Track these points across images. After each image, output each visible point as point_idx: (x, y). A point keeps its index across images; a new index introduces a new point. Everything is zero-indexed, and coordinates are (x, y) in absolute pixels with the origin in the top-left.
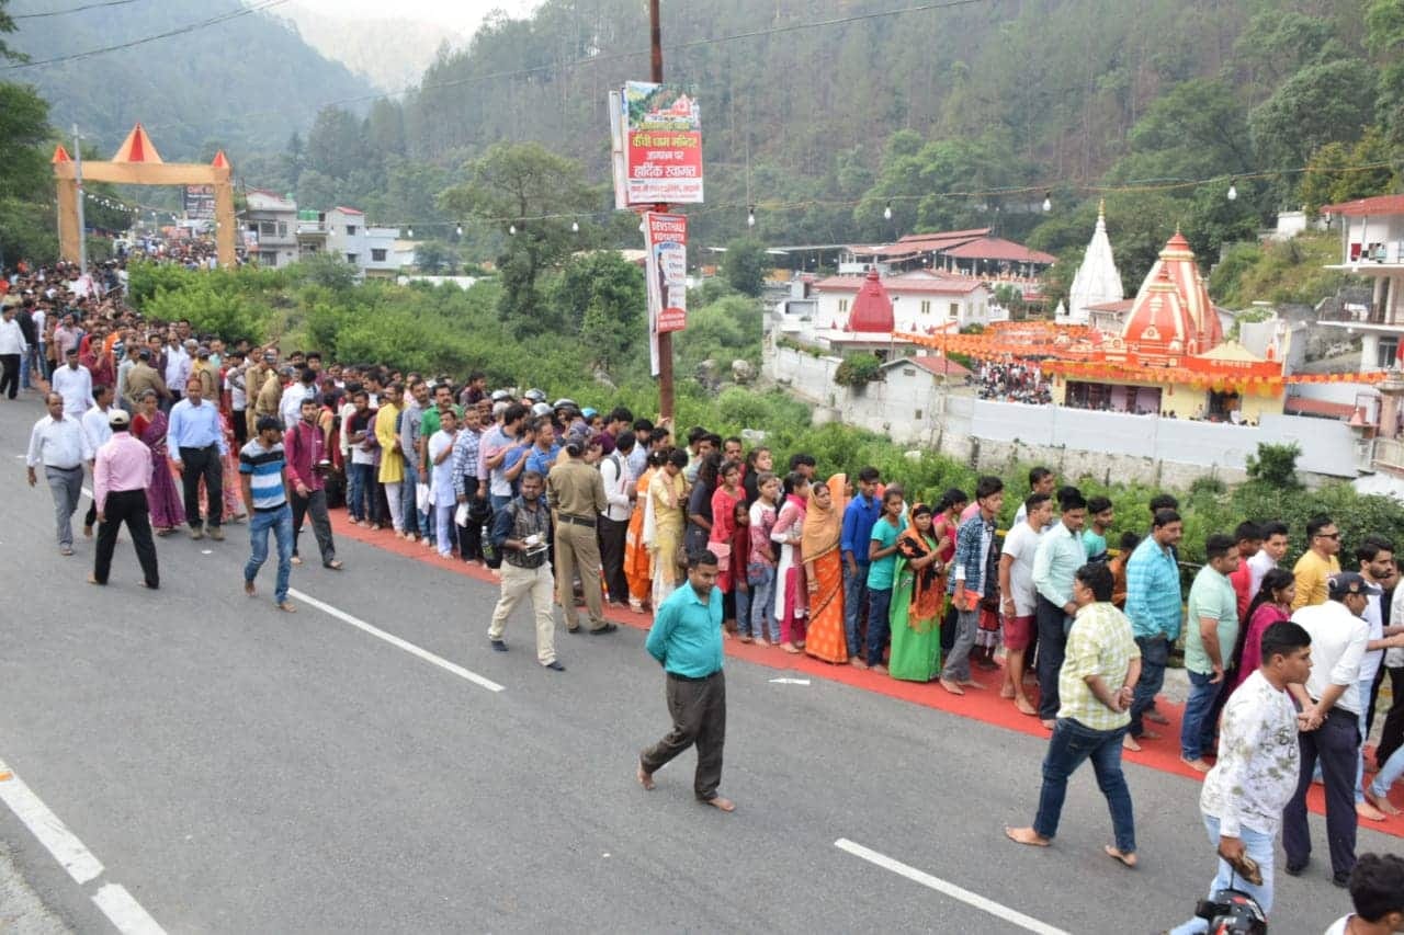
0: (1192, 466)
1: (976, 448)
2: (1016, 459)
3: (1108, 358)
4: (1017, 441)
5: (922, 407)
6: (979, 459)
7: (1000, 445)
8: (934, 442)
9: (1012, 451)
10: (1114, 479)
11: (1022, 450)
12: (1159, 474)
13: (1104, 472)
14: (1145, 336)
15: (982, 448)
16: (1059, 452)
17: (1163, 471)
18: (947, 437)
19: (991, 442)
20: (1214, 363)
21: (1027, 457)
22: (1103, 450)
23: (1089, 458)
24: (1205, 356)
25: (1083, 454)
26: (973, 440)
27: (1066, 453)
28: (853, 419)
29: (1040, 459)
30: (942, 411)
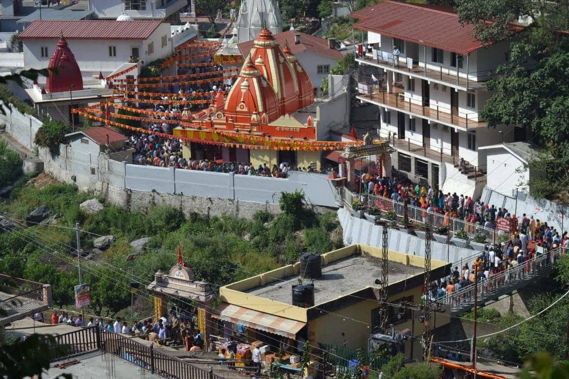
0: (255, 204)
1: (129, 196)
2: (154, 204)
3: (216, 126)
4: (154, 191)
5: (95, 166)
6: (132, 204)
7: (144, 194)
8: (104, 190)
9: (151, 198)
10: (213, 214)
11: (157, 197)
12: (238, 210)
13: (207, 209)
14: (238, 109)
15: (133, 197)
16: (180, 198)
17: (240, 207)
18: (111, 188)
19: (139, 192)
20: (278, 129)
21: (161, 201)
22: (207, 195)
23: (197, 201)
24: (273, 124)
25: (194, 198)
26: (126, 190)
27: (184, 198)
28: (52, 170)
29: (168, 202)
30: (107, 170)
